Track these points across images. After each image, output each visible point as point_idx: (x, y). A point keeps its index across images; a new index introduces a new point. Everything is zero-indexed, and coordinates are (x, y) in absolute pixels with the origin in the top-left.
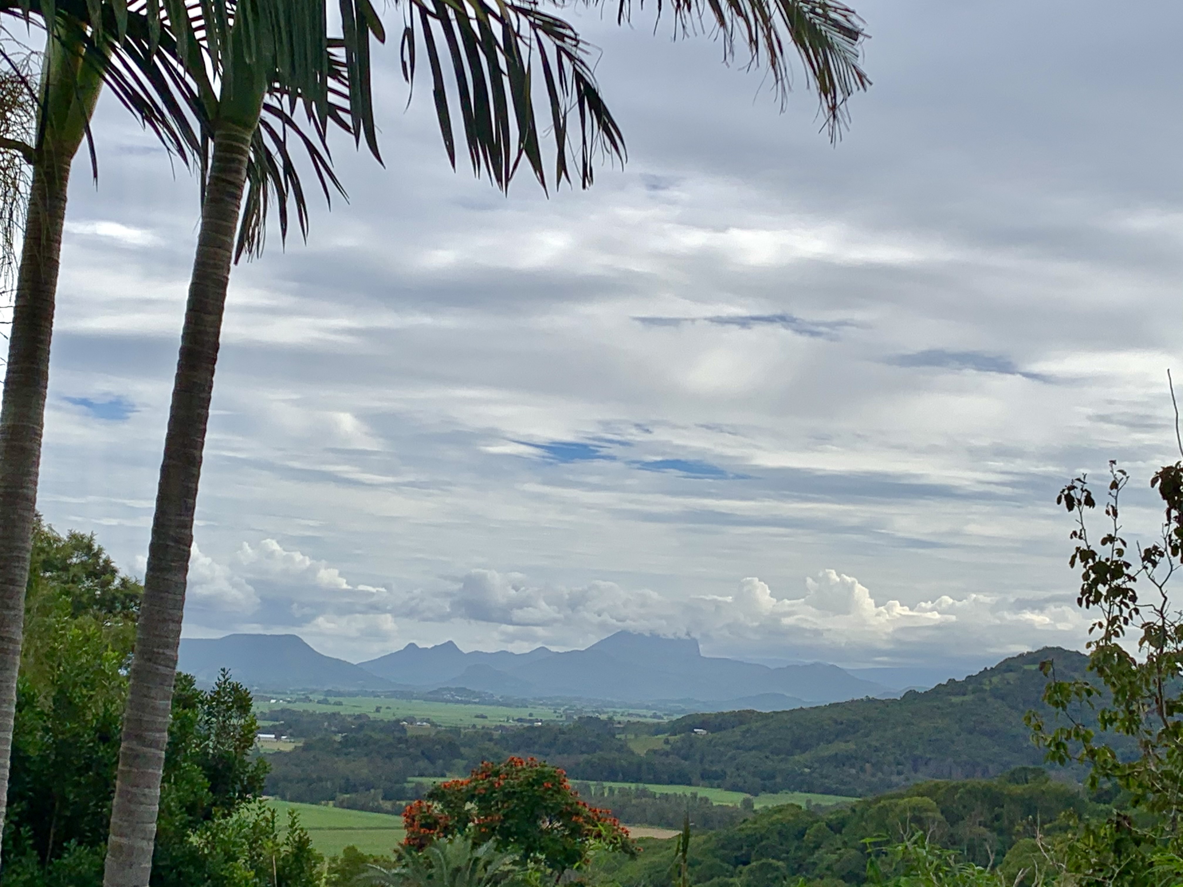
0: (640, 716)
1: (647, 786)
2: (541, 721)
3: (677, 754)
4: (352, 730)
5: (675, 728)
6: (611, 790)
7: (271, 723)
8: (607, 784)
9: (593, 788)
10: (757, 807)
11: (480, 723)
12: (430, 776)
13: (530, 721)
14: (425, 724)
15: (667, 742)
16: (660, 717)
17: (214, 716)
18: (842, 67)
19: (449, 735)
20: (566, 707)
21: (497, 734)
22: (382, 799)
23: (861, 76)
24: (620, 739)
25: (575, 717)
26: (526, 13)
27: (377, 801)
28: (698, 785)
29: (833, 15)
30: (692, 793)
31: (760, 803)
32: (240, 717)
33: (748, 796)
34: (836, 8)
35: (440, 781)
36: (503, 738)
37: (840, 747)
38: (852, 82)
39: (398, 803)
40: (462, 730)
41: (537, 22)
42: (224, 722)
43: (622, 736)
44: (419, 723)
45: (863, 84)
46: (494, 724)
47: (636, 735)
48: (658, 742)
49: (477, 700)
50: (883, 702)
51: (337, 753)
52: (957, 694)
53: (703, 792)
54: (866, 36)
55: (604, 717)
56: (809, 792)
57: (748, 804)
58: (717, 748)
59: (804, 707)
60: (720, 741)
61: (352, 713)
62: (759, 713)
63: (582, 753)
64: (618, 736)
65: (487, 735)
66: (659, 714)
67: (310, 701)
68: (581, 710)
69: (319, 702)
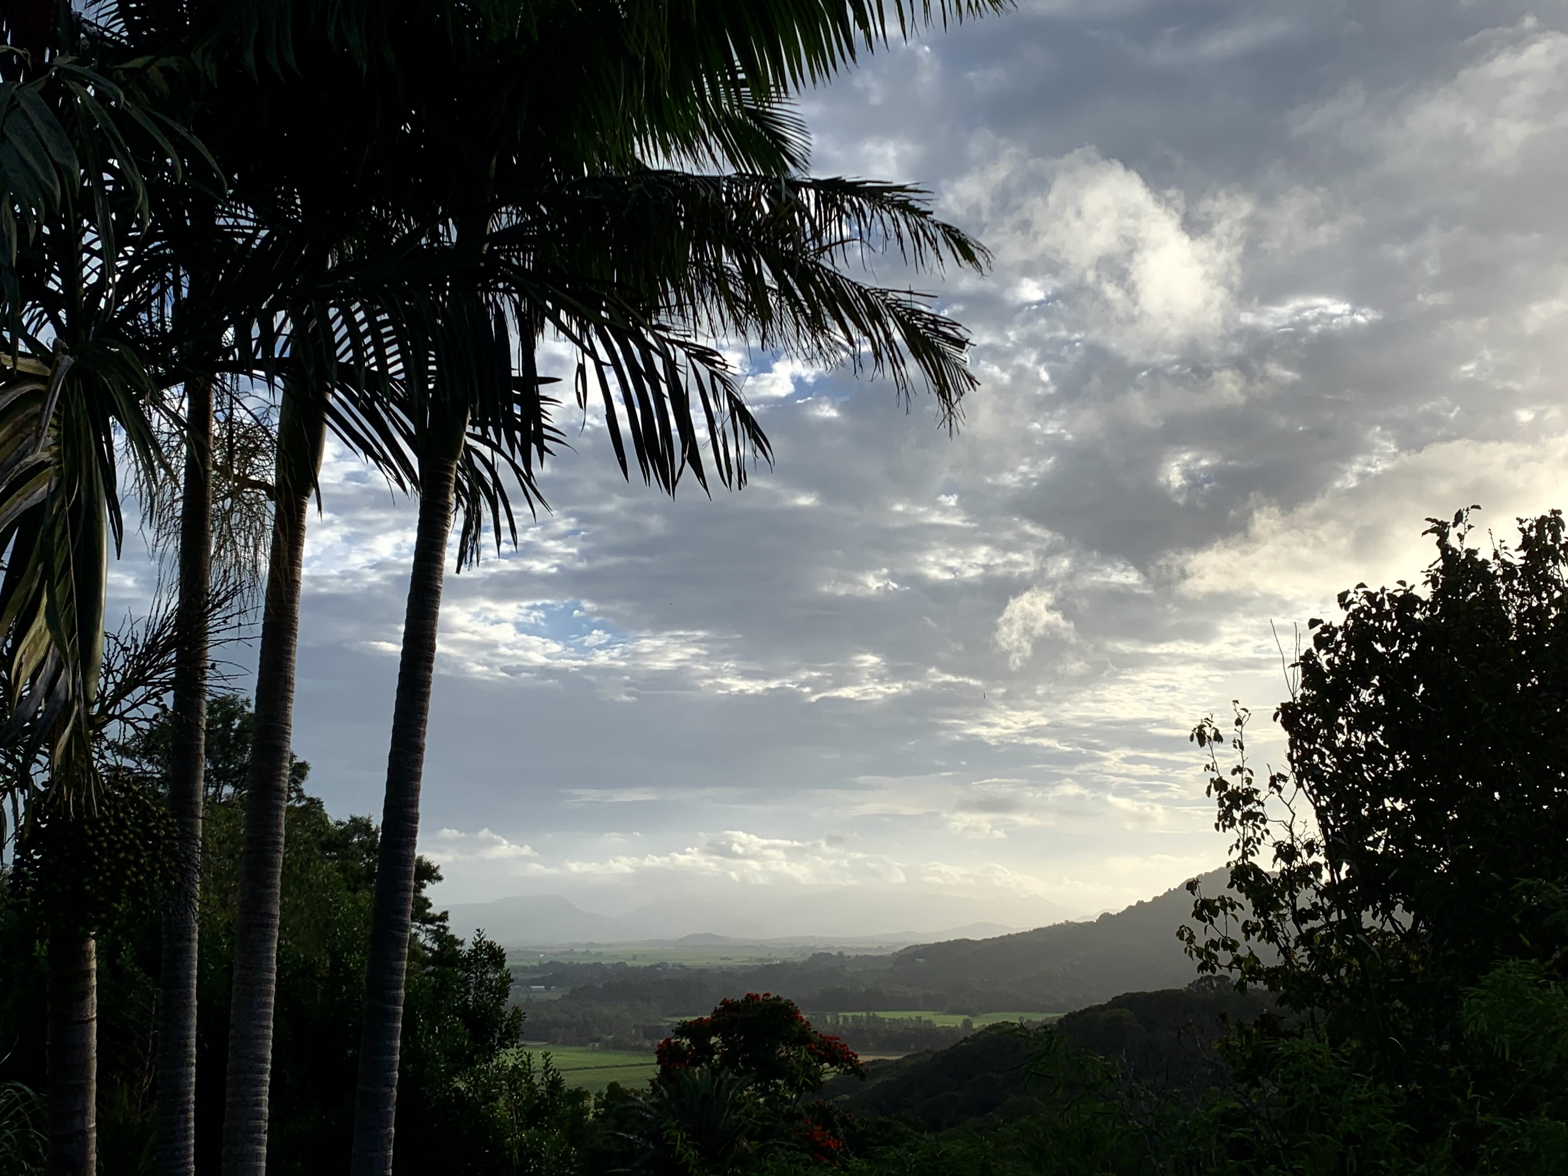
2: (780, 960)
3: (901, 982)
4: (612, 978)
5: (898, 959)
6: (845, 1020)
7: (541, 975)
8: (842, 1014)
11: (725, 964)
14: (676, 968)
15: (892, 972)
16: (884, 950)
17: (473, 972)
18: (954, 371)
20: (801, 946)
21: (741, 975)
22: (643, 1038)
23: (971, 379)
24: (850, 973)
25: (809, 955)
26: (682, 345)
27: (637, 1040)
28: (921, 1010)
29: (941, 329)
30: (917, 1017)
31: (978, 1022)
32: (496, 972)
33: (966, 1017)
34: (945, 323)
36: (745, 977)
38: (963, 383)
39: (656, 1041)
40: (709, 972)
41: (691, 351)
42: (481, 977)
45: (972, 385)
46: (739, 964)
47: (864, 968)
50: (1079, 925)
53: (926, 1015)
54: (971, 344)
55: (834, 953)
56: (1021, 1010)
57: (967, 1024)
58: (937, 975)
59: (1011, 934)
64: (847, 969)
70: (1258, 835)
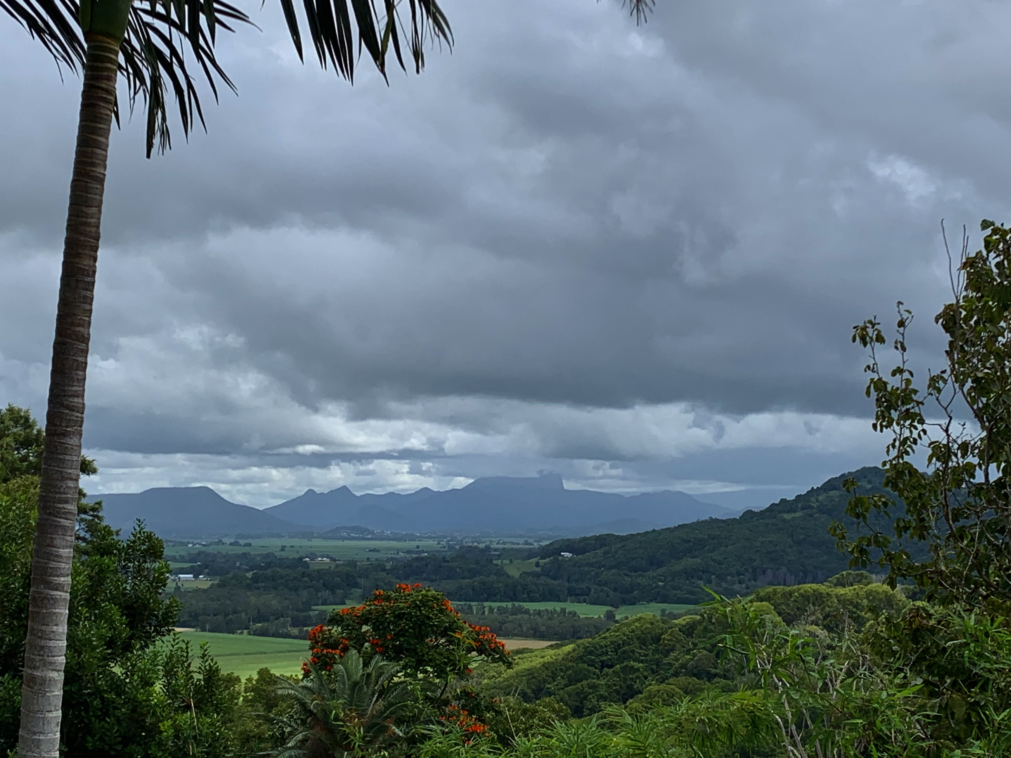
0: (514, 544)
1: (521, 604)
2: (427, 552)
3: (547, 575)
4: (261, 568)
5: (545, 552)
6: (491, 610)
7: (190, 565)
8: (486, 604)
9: (474, 608)
10: (617, 617)
11: (373, 556)
12: (330, 604)
13: (416, 552)
14: (325, 559)
15: (537, 565)
16: (531, 544)
17: (130, 562)
19: (348, 569)
20: (449, 538)
21: (388, 566)
22: (290, 626)
24: (497, 565)
25: (457, 547)
27: (287, 628)
28: (566, 601)
30: (561, 608)
31: (620, 614)
32: (154, 562)
33: (609, 608)
35: (339, 608)
36: (394, 568)
37: (688, 562)
39: (305, 629)
40: (358, 563)
42: (139, 566)
43: (499, 562)
44: (320, 559)
46: (386, 556)
47: (511, 561)
48: (530, 565)
49: (370, 536)
50: (723, 521)
51: (249, 587)
52: (788, 512)
53: (570, 607)
55: (482, 546)
56: (662, 603)
57: (610, 616)
58: (582, 568)
59: (656, 529)
60: (584, 562)
61: (260, 553)
62: (618, 537)
63: (464, 578)
64: (494, 562)
65: (379, 567)
66: (530, 541)
67: (223, 544)
68: (462, 541)
69: (231, 544)
70: (915, 434)
